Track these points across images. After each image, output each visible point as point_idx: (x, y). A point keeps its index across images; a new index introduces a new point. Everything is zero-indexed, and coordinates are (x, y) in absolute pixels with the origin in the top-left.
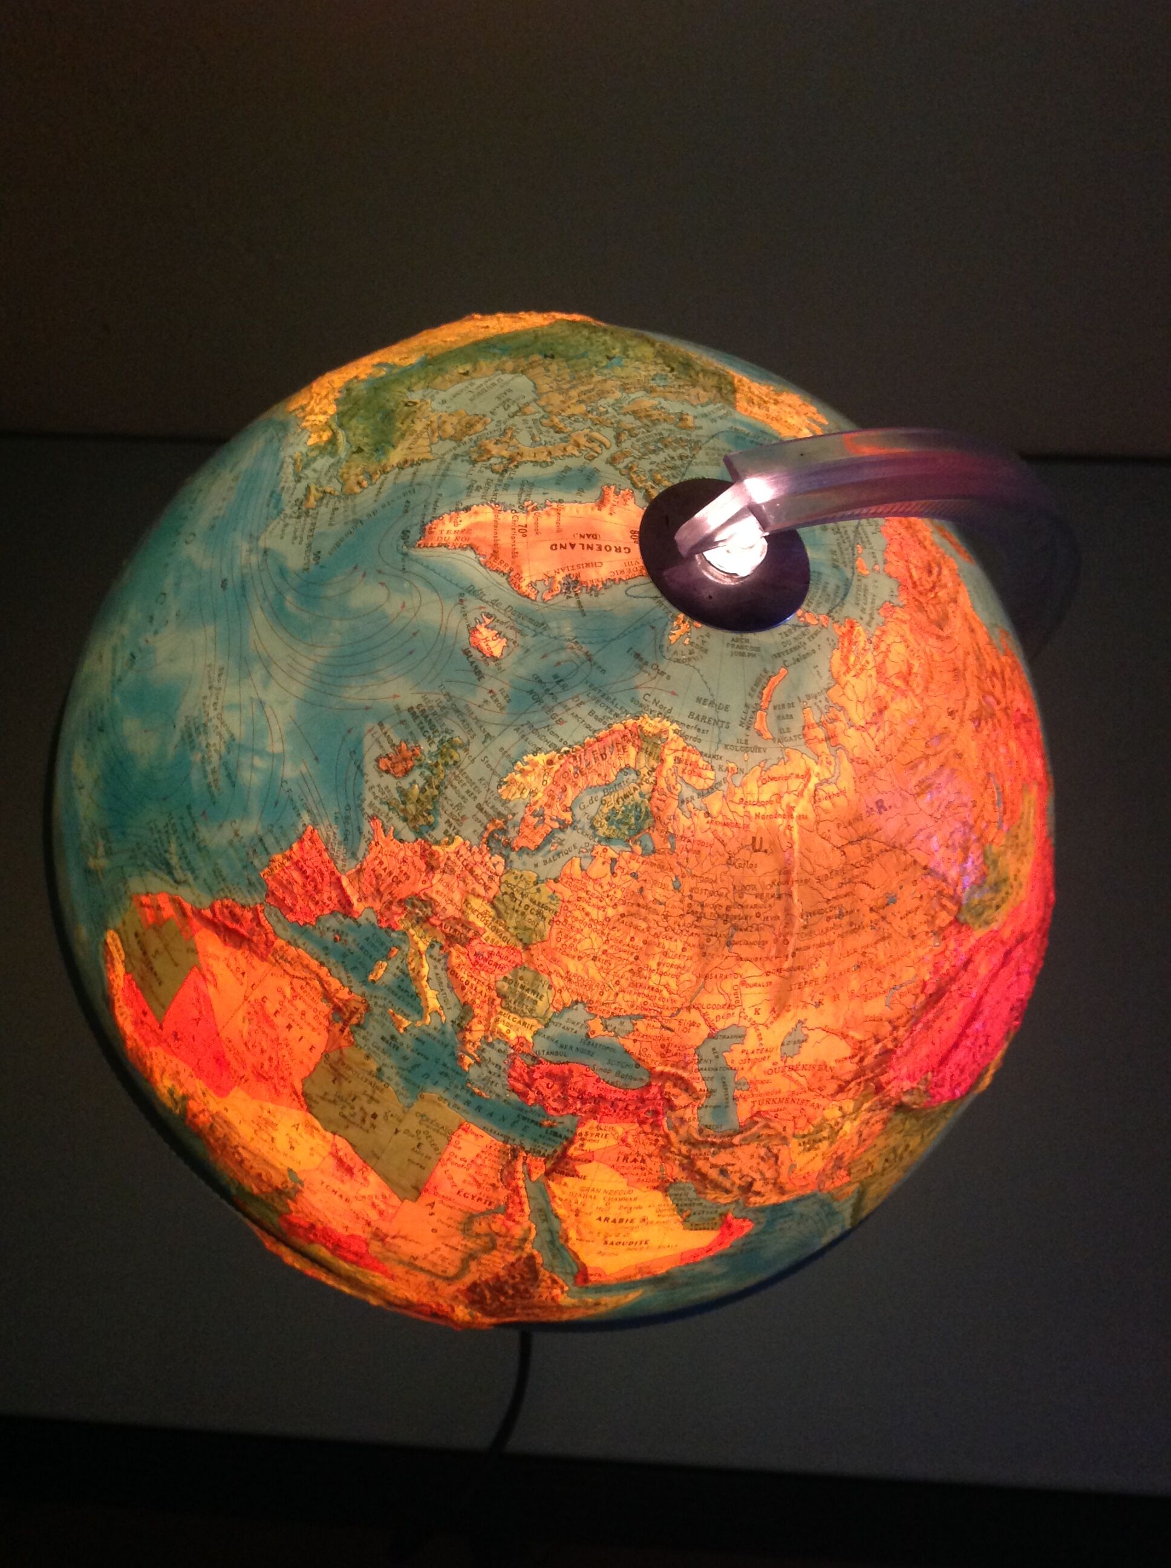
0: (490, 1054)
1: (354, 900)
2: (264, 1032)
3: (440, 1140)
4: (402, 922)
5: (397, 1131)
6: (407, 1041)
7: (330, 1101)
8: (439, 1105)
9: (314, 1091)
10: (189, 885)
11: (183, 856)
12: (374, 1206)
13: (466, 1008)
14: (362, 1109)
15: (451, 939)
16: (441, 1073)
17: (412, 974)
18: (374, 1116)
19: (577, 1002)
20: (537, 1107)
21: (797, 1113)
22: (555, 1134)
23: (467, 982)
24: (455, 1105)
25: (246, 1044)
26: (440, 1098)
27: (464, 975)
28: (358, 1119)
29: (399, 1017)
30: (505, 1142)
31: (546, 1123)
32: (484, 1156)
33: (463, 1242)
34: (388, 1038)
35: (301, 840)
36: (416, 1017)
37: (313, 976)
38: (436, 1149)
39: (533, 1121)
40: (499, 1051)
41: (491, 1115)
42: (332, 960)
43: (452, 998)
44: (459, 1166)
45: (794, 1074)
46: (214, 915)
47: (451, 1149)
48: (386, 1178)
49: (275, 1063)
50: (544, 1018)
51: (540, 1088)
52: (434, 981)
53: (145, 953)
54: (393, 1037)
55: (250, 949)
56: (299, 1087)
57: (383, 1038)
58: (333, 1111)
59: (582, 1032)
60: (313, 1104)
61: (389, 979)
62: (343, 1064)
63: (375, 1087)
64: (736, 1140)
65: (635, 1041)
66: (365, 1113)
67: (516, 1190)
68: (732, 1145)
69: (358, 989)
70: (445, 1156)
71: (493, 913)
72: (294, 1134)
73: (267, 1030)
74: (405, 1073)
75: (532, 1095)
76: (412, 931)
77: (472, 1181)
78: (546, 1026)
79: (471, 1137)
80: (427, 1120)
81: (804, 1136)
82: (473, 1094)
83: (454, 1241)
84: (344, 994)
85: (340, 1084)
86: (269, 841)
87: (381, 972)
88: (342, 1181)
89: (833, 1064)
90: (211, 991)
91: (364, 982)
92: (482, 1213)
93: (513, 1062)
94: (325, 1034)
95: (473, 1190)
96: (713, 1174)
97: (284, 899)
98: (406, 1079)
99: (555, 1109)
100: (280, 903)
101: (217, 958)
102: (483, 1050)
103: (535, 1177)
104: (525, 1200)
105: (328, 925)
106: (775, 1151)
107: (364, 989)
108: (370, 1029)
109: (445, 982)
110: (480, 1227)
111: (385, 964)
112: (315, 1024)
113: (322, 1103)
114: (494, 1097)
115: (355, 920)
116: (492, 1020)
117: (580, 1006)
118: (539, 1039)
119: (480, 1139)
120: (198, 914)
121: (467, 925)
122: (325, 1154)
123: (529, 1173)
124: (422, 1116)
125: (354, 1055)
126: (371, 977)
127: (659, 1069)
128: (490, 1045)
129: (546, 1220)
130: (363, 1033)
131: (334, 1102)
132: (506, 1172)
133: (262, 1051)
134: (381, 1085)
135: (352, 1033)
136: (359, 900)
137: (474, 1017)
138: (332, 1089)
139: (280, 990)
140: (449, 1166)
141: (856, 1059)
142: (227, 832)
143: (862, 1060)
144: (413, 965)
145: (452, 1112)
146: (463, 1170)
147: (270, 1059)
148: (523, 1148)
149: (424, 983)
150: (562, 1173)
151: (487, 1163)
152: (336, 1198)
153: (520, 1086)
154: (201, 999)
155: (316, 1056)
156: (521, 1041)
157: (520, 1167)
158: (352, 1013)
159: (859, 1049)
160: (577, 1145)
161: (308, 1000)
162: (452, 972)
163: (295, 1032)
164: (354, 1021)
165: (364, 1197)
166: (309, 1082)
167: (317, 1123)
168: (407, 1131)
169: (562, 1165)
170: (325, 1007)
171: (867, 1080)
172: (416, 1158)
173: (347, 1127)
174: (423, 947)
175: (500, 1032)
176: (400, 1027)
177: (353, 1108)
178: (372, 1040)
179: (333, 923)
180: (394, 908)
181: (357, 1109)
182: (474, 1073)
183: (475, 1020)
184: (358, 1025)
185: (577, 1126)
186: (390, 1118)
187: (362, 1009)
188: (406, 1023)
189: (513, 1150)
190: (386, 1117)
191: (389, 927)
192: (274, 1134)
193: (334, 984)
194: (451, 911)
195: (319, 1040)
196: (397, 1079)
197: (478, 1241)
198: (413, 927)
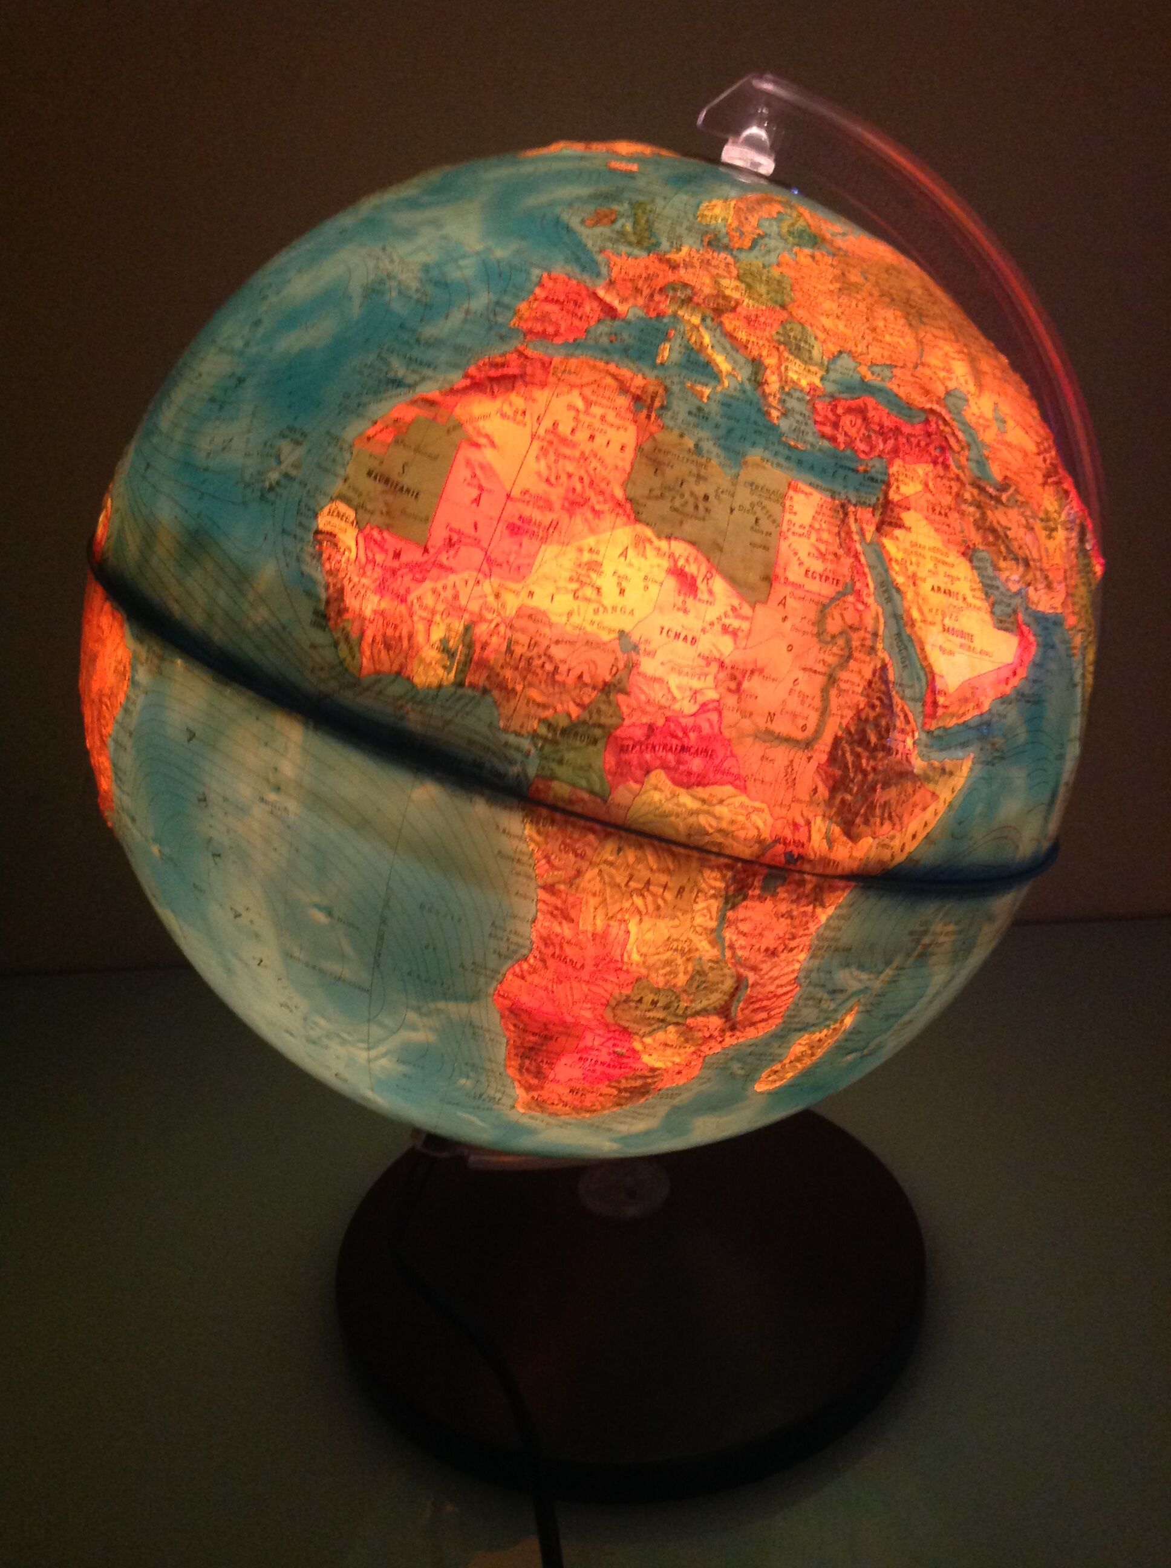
0: (792, 403)
1: (616, 303)
2: (565, 457)
3: (774, 508)
4: (667, 307)
5: (732, 510)
6: (714, 409)
7: (656, 498)
8: (764, 468)
9: (638, 492)
10: (430, 378)
11: (411, 361)
12: (725, 629)
13: (757, 364)
14: (692, 494)
15: (718, 312)
16: (756, 432)
17: (697, 347)
18: (706, 498)
19: (840, 352)
20: (848, 452)
21: (1029, 492)
22: (872, 479)
23: (748, 341)
24: (779, 465)
25: (548, 480)
26: (763, 459)
27: (742, 335)
28: (690, 509)
29: (699, 388)
30: (833, 497)
31: (861, 468)
32: (819, 517)
33: (821, 656)
34: (695, 411)
35: (540, 284)
36: (713, 383)
37: (603, 375)
38: (774, 521)
39: (849, 469)
40: (799, 399)
41: (812, 468)
42: (616, 358)
43: (741, 359)
44: (800, 535)
45: (1012, 451)
46: (472, 378)
47: (788, 516)
48: (732, 580)
49: (586, 480)
50: (822, 364)
51: (846, 429)
52: (717, 346)
53: (387, 481)
54: (700, 409)
55: (526, 384)
56: (619, 493)
57: (690, 413)
58: (663, 507)
59: (857, 377)
60: (641, 509)
61: (676, 356)
62: (660, 451)
63: (699, 465)
64: (1004, 498)
65: (899, 385)
66: (697, 498)
67: (856, 556)
68: (1003, 504)
69: (651, 375)
70: (785, 527)
71: (743, 286)
72: (624, 570)
73: (567, 451)
74: (722, 441)
75: (841, 438)
76: (681, 313)
77: (816, 554)
78: (827, 371)
79: (802, 497)
80: (757, 487)
81: (1041, 520)
82: (790, 447)
83: (810, 662)
84: (639, 381)
85: (663, 474)
86: (507, 299)
87: (666, 354)
88: (686, 611)
89: (1030, 454)
90: (488, 455)
91: (654, 366)
92: (832, 599)
93: (814, 407)
94: (632, 429)
95: (818, 566)
96: (1001, 532)
97: (544, 331)
98: (725, 448)
99: (863, 452)
100: (543, 335)
101: (486, 417)
102: (784, 401)
103: (869, 537)
104: (866, 570)
105: (599, 332)
106: (1031, 524)
107: (655, 372)
108: (675, 407)
109: (728, 346)
110: (834, 625)
111: (668, 346)
112: (618, 422)
113: (650, 503)
114: (809, 447)
115: (623, 320)
116: (783, 368)
117: (845, 355)
118: (826, 383)
119: (811, 498)
120: (453, 391)
121: (726, 298)
122: (661, 575)
123: (862, 533)
124: (752, 484)
125: (667, 438)
126: (658, 361)
127: (928, 406)
128: (788, 394)
129: (889, 600)
130: (669, 414)
131: (662, 496)
132: (843, 534)
133: (570, 476)
134: (704, 460)
135: (658, 417)
136: (621, 302)
137: (766, 368)
138: (656, 482)
139: (571, 407)
140: (792, 539)
141: (1042, 458)
142: (457, 317)
143: (1045, 460)
144: (693, 339)
145: (777, 472)
146: (804, 540)
147: (581, 479)
148: (849, 501)
149: (710, 351)
150: (890, 524)
151: (824, 525)
152: (680, 643)
153: (828, 430)
154: (478, 472)
155: (629, 453)
156: (813, 388)
157: (854, 527)
158: (653, 399)
160: (894, 488)
161: (605, 402)
162: (731, 336)
163: (600, 440)
164: (657, 404)
165: (712, 624)
166: (629, 486)
167: (649, 533)
168: (741, 507)
169: (889, 512)
170: (623, 401)
171: (1056, 483)
172: (758, 538)
173: (681, 523)
174: (696, 320)
175: (793, 381)
176: (702, 397)
177: (682, 496)
178: (681, 417)
179: (603, 328)
180: (657, 297)
181: (687, 496)
182: (784, 425)
183: (768, 372)
184: (662, 407)
185: (887, 468)
186: (724, 496)
187: (661, 391)
188: (707, 391)
189: (843, 506)
190: (717, 496)
191: (658, 315)
192: (599, 582)
193: (625, 373)
194: (707, 291)
195: (629, 436)
196: (715, 450)
197: (835, 650)
198: (680, 307)
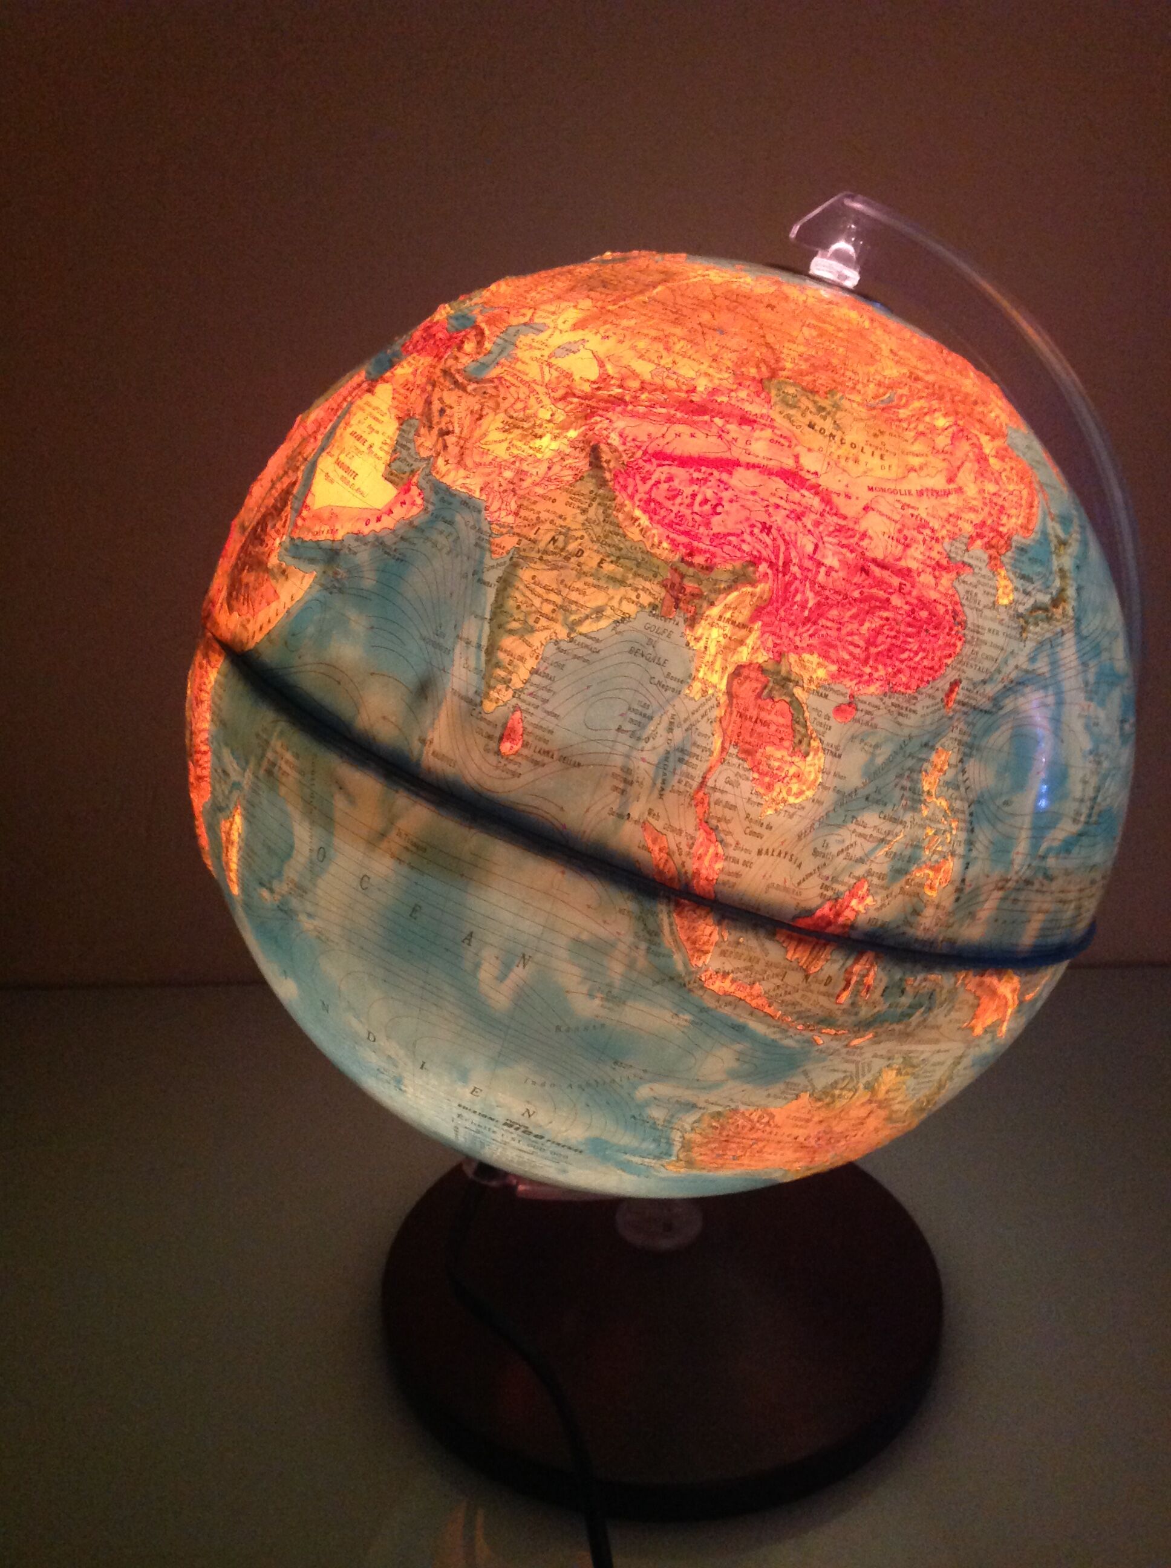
21: (522, 396)
45: (546, 369)
64: (470, 388)
68: (464, 389)
81: (511, 417)
89: (576, 377)
96: (436, 406)
106: (484, 413)
141: (596, 386)
143: (598, 389)
159: (604, 379)
171: (588, 406)
